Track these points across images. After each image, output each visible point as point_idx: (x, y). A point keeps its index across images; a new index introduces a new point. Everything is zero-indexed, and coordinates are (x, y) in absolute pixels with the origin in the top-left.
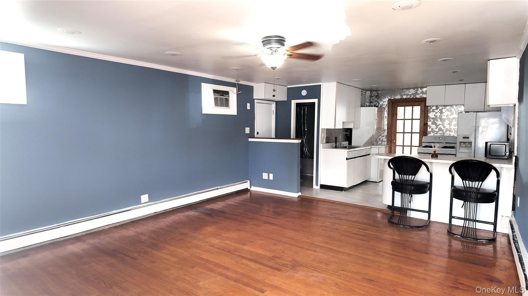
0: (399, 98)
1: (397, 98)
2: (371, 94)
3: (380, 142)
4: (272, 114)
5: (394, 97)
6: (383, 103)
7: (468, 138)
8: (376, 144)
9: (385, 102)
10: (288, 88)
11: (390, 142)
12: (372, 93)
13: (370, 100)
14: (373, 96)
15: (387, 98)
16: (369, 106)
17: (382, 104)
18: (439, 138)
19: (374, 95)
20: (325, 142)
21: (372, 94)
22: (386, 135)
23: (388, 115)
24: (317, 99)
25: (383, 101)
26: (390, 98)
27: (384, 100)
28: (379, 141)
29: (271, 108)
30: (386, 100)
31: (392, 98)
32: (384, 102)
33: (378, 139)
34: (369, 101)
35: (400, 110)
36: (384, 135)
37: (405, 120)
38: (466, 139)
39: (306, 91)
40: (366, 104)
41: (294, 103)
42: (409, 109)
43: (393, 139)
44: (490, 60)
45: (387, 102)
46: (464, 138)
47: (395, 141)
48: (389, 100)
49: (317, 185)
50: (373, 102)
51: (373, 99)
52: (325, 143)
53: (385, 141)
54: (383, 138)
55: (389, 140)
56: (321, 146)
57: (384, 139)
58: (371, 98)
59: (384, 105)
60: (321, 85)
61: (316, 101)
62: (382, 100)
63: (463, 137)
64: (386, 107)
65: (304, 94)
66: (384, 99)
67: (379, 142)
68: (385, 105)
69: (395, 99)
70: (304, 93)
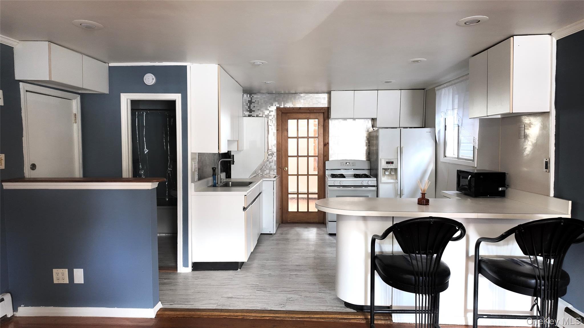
0: (291, 107)
1: (288, 107)
2: (251, 98)
3: (268, 171)
4: (73, 121)
5: (284, 105)
6: (270, 113)
7: (392, 163)
8: (261, 173)
9: (272, 111)
10: (109, 67)
11: (281, 170)
12: (253, 96)
13: (249, 107)
14: (254, 101)
15: (274, 105)
16: (249, 116)
17: (268, 114)
18: (346, 163)
19: (256, 101)
20: (197, 178)
21: (253, 98)
22: (275, 161)
23: (277, 130)
24: (180, 95)
25: (268, 110)
26: (278, 105)
27: (270, 109)
28: (265, 169)
29: (70, 107)
30: (273, 108)
31: (281, 106)
32: (270, 111)
33: (264, 166)
34: (249, 109)
35: (292, 123)
36: (273, 161)
37: (299, 139)
38: (390, 164)
39: (154, 77)
40: (244, 113)
41: (127, 99)
42: (303, 122)
43: (283, 165)
44: (514, 37)
45: (274, 111)
46: (388, 163)
47: (287, 168)
48: (278, 109)
49: (186, 265)
50: (254, 111)
51: (254, 107)
52: (197, 181)
53: (275, 169)
54: (272, 164)
55: (280, 168)
56: (191, 187)
57: (272, 166)
58: (251, 105)
59: (271, 115)
60: (186, 66)
61: (177, 97)
62: (268, 108)
63: (386, 162)
64: (274, 118)
65: (149, 81)
66: (270, 107)
67: (265, 171)
68: (272, 117)
69: (285, 108)
70: (150, 79)
